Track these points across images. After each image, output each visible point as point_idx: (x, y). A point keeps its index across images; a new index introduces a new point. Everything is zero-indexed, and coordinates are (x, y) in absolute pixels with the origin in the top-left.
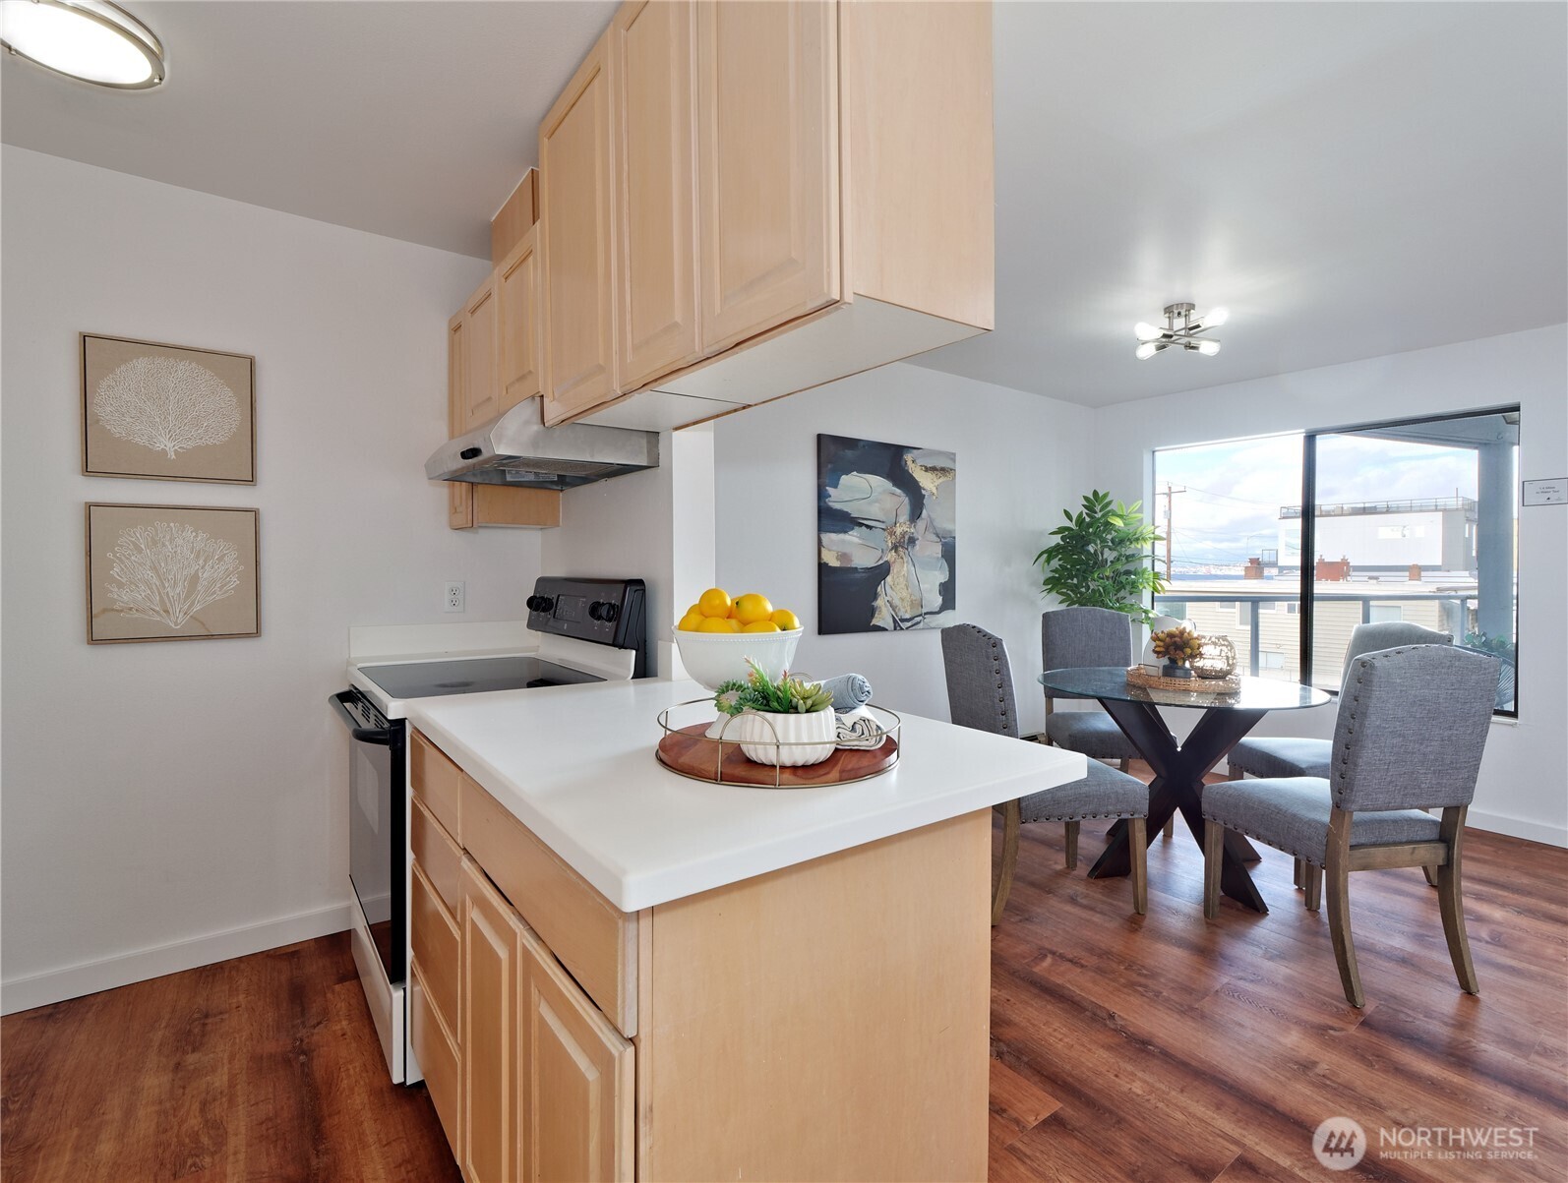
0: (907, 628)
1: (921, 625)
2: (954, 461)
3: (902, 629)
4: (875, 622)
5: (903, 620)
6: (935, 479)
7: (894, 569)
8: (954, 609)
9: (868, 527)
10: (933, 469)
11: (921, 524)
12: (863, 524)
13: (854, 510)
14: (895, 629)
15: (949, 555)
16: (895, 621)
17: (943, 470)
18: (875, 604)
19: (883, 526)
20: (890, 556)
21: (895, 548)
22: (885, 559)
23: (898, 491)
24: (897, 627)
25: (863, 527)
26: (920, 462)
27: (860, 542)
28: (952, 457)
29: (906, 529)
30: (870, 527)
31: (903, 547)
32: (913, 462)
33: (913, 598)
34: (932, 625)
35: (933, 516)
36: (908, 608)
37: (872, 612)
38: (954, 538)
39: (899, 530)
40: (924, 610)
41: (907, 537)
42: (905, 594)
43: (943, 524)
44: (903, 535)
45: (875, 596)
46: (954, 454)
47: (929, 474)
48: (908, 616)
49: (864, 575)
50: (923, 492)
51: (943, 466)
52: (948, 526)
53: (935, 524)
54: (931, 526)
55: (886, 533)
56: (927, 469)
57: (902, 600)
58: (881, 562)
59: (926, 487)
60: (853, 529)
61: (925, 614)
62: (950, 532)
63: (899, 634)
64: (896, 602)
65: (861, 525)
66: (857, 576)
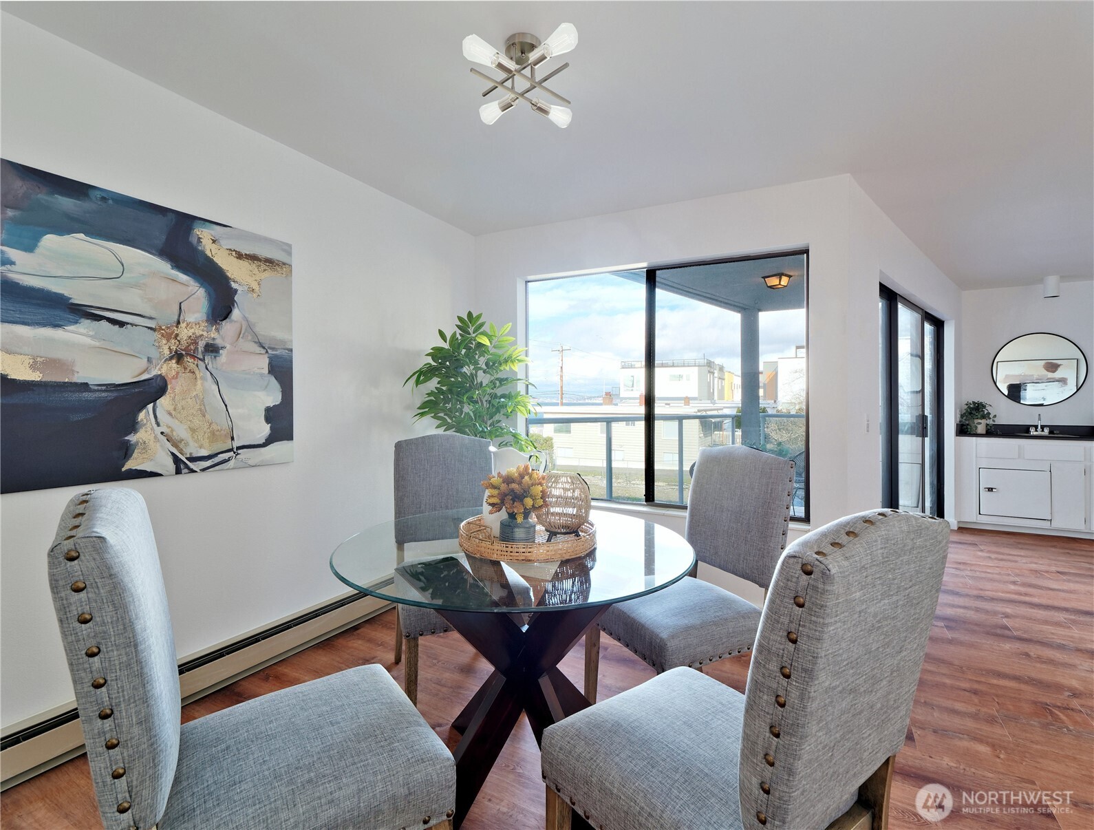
0: (203, 470)
1: (231, 463)
2: (290, 254)
3: (192, 471)
4: (131, 465)
5: (193, 459)
6: (256, 271)
7: (174, 388)
8: (291, 438)
9: (114, 322)
10: (253, 258)
11: (228, 327)
12: (100, 318)
13: (79, 294)
14: (178, 472)
15: (281, 370)
16: (177, 460)
17: (269, 262)
18: (132, 438)
19: (152, 324)
20: (168, 369)
21: (178, 357)
22: (155, 372)
23: (183, 277)
24: (180, 466)
25: (104, 323)
26: (226, 244)
27: (97, 344)
28: (287, 249)
29: (199, 332)
30: (121, 324)
31: (193, 357)
32: (214, 242)
33: (214, 427)
34: (251, 462)
35: (252, 318)
36: (206, 443)
37: (127, 451)
38: (291, 350)
39: (185, 333)
40: (236, 444)
41: (201, 344)
42: (197, 422)
43: (270, 330)
44: (194, 341)
45: (133, 427)
46: (290, 246)
47: (245, 264)
48: (204, 453)
49: (104, 394)
50: (234, 285)
51: (269, 256)
52: (279, 334)
53: (257, 329)
54: (249, 330)
55: (157, 335)
56: (240, 256)
57: (193, 430)
58: (145, 376)
59: (237, 279)
60: (76, 322)
61: (239, 448)
62: (283, 342)
63: (185, 478)
64: (181, 432)
65: (99, 318)
66: (86, 395)
